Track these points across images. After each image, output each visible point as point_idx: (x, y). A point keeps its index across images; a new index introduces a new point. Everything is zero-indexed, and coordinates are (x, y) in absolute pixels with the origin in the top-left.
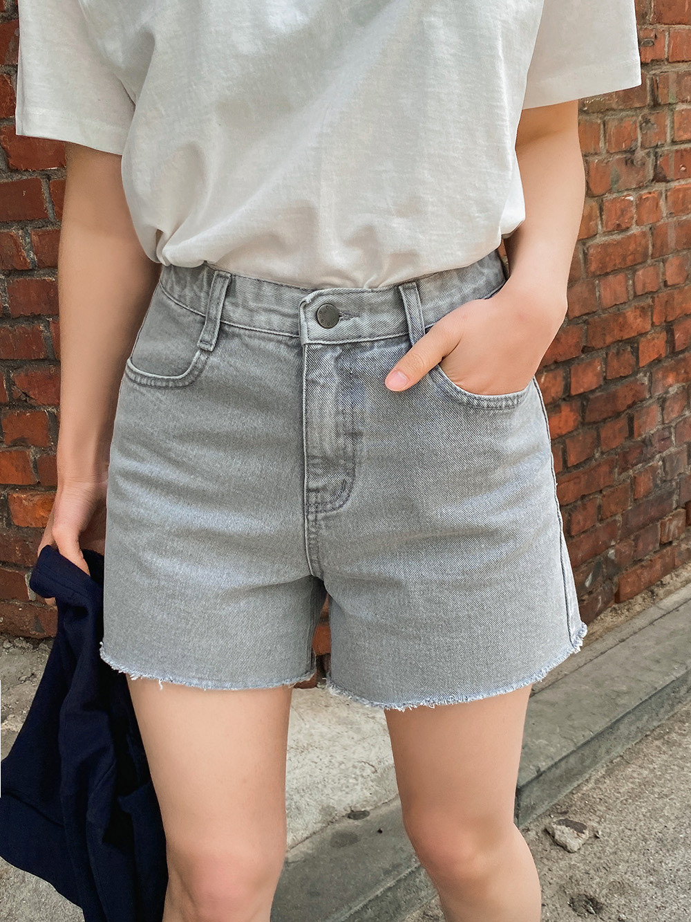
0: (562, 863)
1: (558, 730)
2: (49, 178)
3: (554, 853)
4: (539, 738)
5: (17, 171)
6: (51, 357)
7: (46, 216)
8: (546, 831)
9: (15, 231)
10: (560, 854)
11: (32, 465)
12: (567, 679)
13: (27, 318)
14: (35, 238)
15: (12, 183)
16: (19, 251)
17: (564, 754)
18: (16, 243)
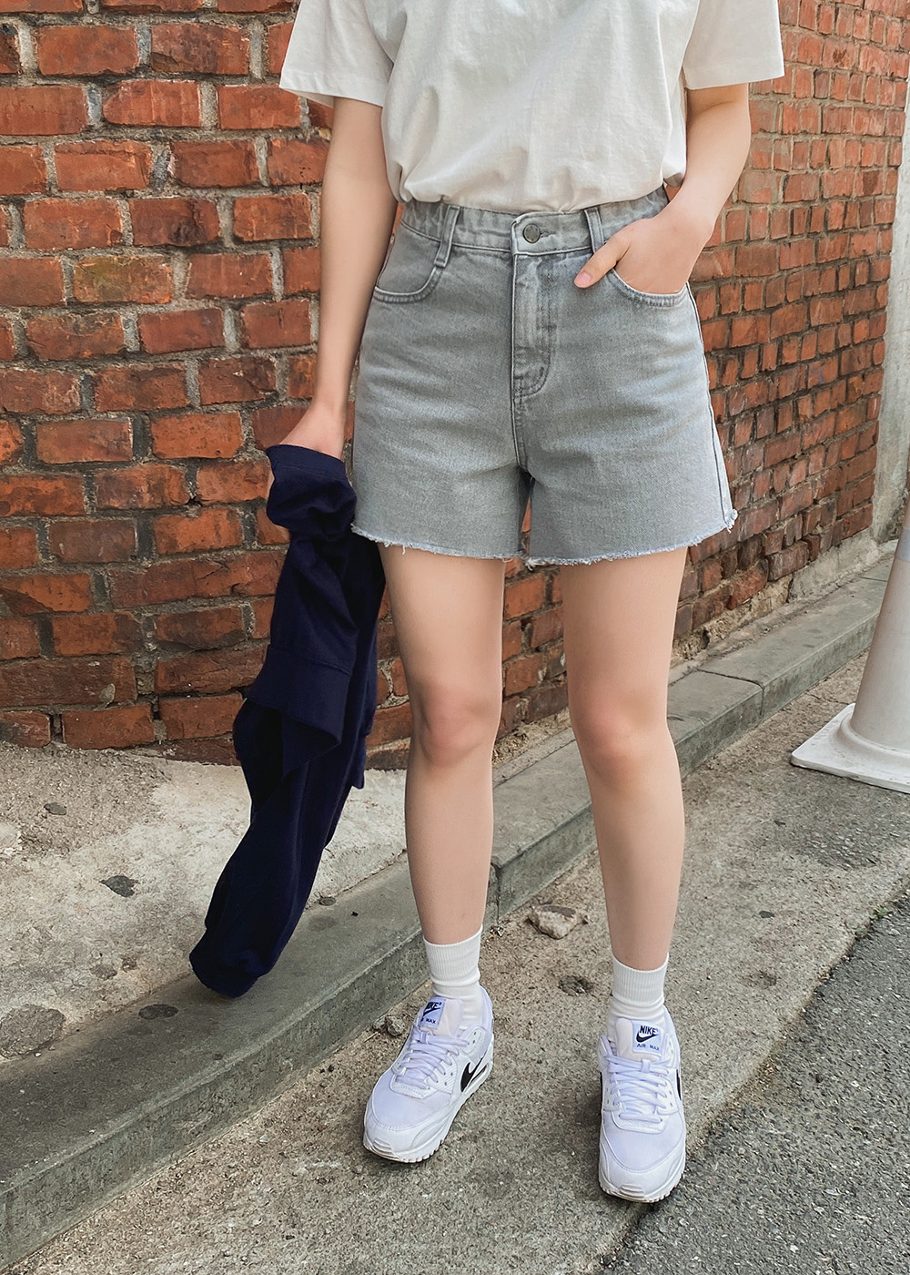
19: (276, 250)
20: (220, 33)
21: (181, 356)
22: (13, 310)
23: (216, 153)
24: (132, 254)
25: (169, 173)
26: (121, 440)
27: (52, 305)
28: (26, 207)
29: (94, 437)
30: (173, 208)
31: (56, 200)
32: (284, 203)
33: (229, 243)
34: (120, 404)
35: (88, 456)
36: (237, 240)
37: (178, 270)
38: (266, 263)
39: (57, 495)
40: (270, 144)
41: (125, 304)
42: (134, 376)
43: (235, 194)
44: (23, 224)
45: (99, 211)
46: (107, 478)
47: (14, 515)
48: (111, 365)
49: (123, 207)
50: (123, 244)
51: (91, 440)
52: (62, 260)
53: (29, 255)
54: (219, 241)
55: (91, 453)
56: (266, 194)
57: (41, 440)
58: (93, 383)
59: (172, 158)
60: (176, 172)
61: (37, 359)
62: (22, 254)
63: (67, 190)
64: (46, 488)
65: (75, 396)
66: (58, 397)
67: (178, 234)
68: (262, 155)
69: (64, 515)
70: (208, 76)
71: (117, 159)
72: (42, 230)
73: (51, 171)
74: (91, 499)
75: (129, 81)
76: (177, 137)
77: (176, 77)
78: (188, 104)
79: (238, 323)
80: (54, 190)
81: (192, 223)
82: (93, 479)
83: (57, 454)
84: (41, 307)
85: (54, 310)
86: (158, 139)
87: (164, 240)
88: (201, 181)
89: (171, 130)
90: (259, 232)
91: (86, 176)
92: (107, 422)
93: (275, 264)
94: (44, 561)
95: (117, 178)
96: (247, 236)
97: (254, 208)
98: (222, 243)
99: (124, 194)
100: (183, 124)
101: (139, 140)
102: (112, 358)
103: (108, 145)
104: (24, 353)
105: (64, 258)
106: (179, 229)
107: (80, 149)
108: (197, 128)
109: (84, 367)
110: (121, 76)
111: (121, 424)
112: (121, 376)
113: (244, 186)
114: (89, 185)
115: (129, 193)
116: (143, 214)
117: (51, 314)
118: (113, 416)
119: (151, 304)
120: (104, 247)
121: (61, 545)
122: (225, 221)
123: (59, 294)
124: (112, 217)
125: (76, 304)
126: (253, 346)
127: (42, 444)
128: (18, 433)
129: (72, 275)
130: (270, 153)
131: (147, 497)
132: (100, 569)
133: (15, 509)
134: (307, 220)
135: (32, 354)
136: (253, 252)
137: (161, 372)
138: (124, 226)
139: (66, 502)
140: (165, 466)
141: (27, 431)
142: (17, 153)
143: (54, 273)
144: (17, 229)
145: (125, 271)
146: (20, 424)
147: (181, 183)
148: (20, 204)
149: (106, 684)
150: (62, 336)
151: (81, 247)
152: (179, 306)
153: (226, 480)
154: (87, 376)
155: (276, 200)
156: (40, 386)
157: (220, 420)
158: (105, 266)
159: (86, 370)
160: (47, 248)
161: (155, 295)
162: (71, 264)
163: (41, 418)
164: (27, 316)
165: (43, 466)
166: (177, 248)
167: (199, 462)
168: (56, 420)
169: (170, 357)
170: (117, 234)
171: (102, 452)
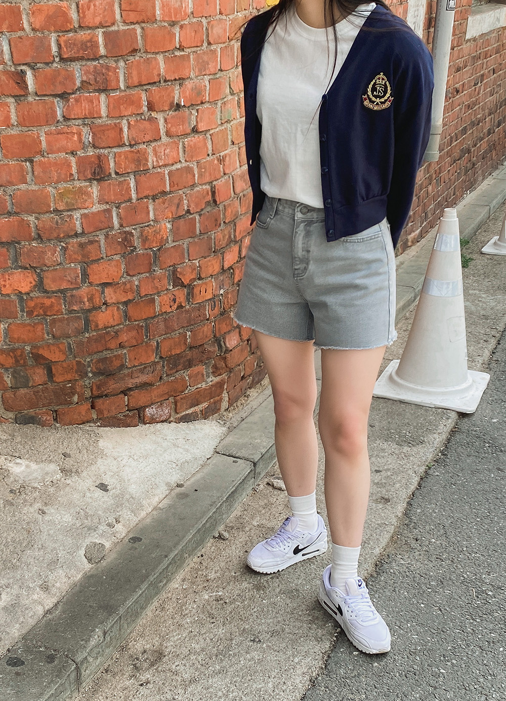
0: (282, 496)
1: (264, 435)
3: (275, 493)
4: (256, 439)
8: (268, 484)
10: (279, 492)
12: (257, 410)
17: (271, 445)
19: (132, 177)
20: (108, 68)
21: (98, 233)
22: (31, 216)
23: (108, 130)
24: (77, 184)
25: (90, 141)
26: (76, 276)
27: (47, 212)
28: (34, 164)
29: (66, 277)
30: (93, 159)
31: (46, 159)
32: (136, 153)
33: (113, 175)
34: (76, 259)
35: (64, 286)
36: (117, 173)
37: (95, 190)
38: (129, 184)
39: (52, 306)
40: (129, 123)
41: (75, 209)
42: (81, 245)
43: (115, 150)
44: (33, 172)
45: (64, 163)
46: (72, 296)
47: (35, 317)
48: (71, 240)
49: (73, 160)
50: (74, 180)
51: (65, 278)
52: (50, 189)
53: (36, 188)
54: (110, 174)
55: (65, 284)
56: (127, 149)
57: (45, 279)
58: (65, 249)
59: (91, 134)
60: (93, 141)
61: (42, 239)
62: (34, 187)
63: (50, 154)
64: (48, 302)
65: (58, 257)
66: (51, 258)
67: (95, 172)
68: (125, 129)
69: (55, 315)
70: (104, 90)
71: (70, 136)
73: (44, 144)
74: (65, 306)
75: (73, 96)
76: (93, 122)
77: (91, 92)
78: (96, 106)
80: (45, 154)
81: (100, 167)
82: (66, 296)
83: (52, 286)
84: (42, 214)
85: (48, 214)
86: (85, 124)
87: (90, 176)
88: (102, 145)
89: (90, 118)
90: (125, 169)
91: (58, 146)
92: (70, 268)
93: (132, 184)
94: (47, 337)
95: (70, 146)
96: (120, 171)
97: (123, 157)
98: (111, 175)
99: (73, 153)
100: (95, 116)
101: (77, 125)
102: (71, 237)
103: (66, 130)
104: (36, 237)
105: (51, 188)
106: (95, 170)
107: (55, 133)
108: (100, 117)
109: (60, 242)
110: (70, 94)
111: (76, 269)
112: (76, 245)
113: (119, 146)
114: (59, 151)
115: (75, 153)
116: (81, 162)
117: (45, 217)
118: (73, 265)
119: (86, 208)
120: (66, 181)
121: (54, 329)
122: (112, 165)
123: (50, 207)
124: (69, 166)
125: (56, 211)
126: (124, 225)
127: (46, 281)
128: (35, 276)
129: (54, 197)
130: (129, 128)
131: (87, 304)
132: (69, 340)
133: (35, 313)
134: (147, 160)
135: (39, 237)
136: (123, 179)
137: (91, 242)
138: (74, 170)
139: (56, 308)
140: (93, 288)
141: (39, 275)
142: (29, 136)
143: (47, 196)
144: (30, 174)
145: (75, 193)
146: (36, 272)
147: (94, 147)
148: (31, 162)
149: (74, 394)
150: (52, 227)
151: (57, 182)
152: (97, 208)
153: (116, 292)
154: (62, 247)
155: (133, 151)
156: (44, 253)
157: (114, 263)
158: (67, 191)
159: (62, 244)
160: (43, 183)
161: (87, 204)
162: (54, 191)
163: (44, 268)
164: (37, 218)
165: (46, 292)
166: (94, 179)
167: (106, 285)
168: (51, 269)
169: (94, 234)
170: (72, 175)
171: (70, 283)
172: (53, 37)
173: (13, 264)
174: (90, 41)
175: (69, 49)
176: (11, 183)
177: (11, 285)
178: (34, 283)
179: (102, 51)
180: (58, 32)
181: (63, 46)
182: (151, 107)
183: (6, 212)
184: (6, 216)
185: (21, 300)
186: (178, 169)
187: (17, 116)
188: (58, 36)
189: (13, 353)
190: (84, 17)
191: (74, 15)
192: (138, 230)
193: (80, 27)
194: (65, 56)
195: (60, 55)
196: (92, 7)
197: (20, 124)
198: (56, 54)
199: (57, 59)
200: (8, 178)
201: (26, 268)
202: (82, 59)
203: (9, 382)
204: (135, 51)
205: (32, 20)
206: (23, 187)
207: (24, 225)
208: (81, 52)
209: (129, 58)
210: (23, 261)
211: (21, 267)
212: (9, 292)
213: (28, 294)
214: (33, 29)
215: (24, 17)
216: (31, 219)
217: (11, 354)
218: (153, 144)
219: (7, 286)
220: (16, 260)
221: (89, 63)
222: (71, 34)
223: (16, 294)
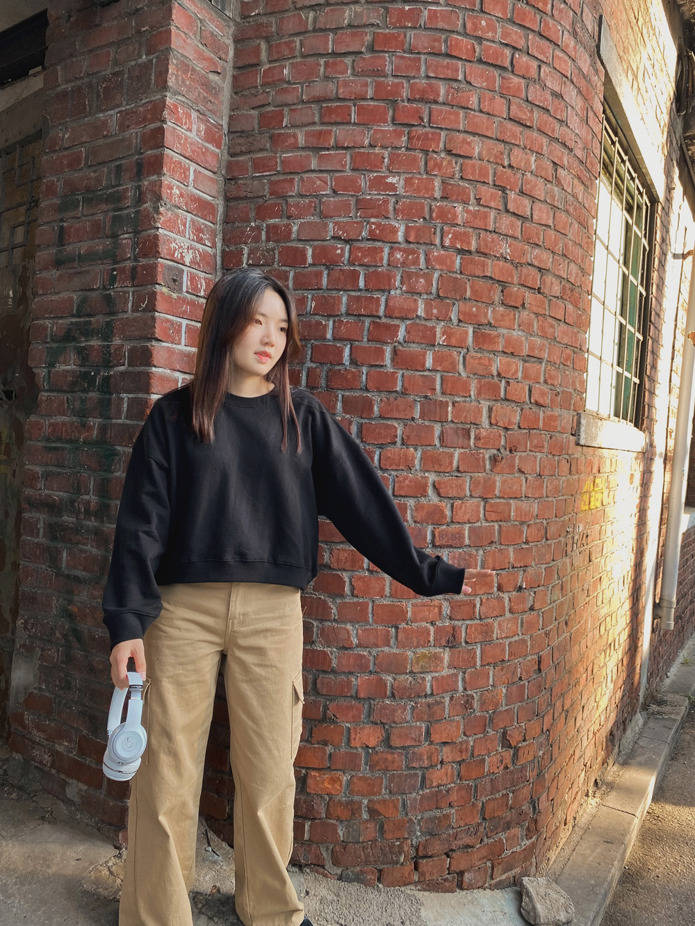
2: (373, 602)
5: (357, 597)
6: (354, 695)
7: (368, 620)
9: (349, 627)
11: (327, 756)
13: (344, 673)
14: (360, 632)
15: (353, 603)
16: (349, 637)
18: (348, 632)
19: (479, 646)
21: (444, 695)
22: (390, 675)
23: (464, 605)
24: (433, 650)
25: (447, 614)
26: (420, 734)
27: (403, 673)
28: (399, 630)
30: (449, 629)
31: (409, 626)
32: (485, 626)
33: (463, 644)
34: (421, 718)
35: (408, 743)
36: (467, 643)
37: (446, 656)
38: (475, 653)
39: (393, 762)
40: (481, 601)
41: (428, 672)
42: (429, 706)
43: (468, 622)
44: (396, 637)
45: (424, 632)
46: (413, 753)
47: (377, 771)
48: (420, 700)
49: (432, 629)
50: (430, 646)
51: (410, 735)
53: (397, 651)
54: (461, 643)
55: (409, 741)
56: (478, 622)
57: (392, 735)
58: (413, 708)
59: (450, 608)
60: (450, 614)
61: (395, 698)
62: (395, 650)
63: (414, 622)
64: (390, 757)
65: (407, 715)
66: (401, 716)
67: (449, 641)
68: (478, 605)
69: (395, 771)
71: (432, 609)
72: (404, 640)
73: (409, 614)
74: (406, 763)
79: (464, 679)
80: (409, 622)
81: (454, 636)
82: (408, 753)
83: (397, 742)
84: (399, 674)
85: (403, 675)
87: (444, 644)
88: (458, 618)
90: (474, 639)
91: (421, 616)
92: (416, 727)
93: (478, 652)
94: (385, 792)
95: (431, 617)
96: (470, 641)
99: (432, 623)
102: (421, 697)
103: (429, 603)
104: (391, 695)
105: (410, 653)
106: (449, 638)
107: (420, 605)
109: (411, 701)
111: (421, 727)
112: (424, 705)
113: (471, 619)
114: (422, 620)
115: (434, 623)
116: (439, 631)
117: (402, 677)
118: (418, 724)
119: (437, 672)
120: (424, 647)
121: (392, 785)
122: (463, 635)
123: (406, 668)
124: (429, 634)
125: (412, 672)
126: (468, 689)
127: (393, 737)
128: (383, 732)
129: (412, 660)
130: (481, 604)
131: (426, 762)
132: (404, 796)
133: (378, 768)
134: (493, 633)
135: (393, 695)
136: (471, 648)
137: (438, 703)
138: (432, 639)
139: (396, 764)
140: (433, 746)
141: (386, 731)
142: (399, 606)
143: (406, 658)
144: (394, 639)
145: (430, 658)
146: (384, 727)
147: (451, 618)
148: (397, 628)
149: (400, 854)
150: (406, 687)
151: (416, 648)
152: (445, 672)
153: (452, 752)
154: (413, 706)
155: (482, 624)
156: (394, 711)
157: (454, 724)
158: (424, 655)
159: (412, 703)
160: (404, 647)
161: (438, 668)
162: (412, 654)
163: (393, 725)
164: (395, 679)
165: (390, 747)
166: (447, 646)
167: (445, 743)
168: (398, 726)
169: (440, 696)
170: (429, 641)
171: (413, 741)
172: (430, 528)
173: (365, 718)
174: (459, 533)
175: (441, 539)
176: (377, 646)
177: (360, 739)
178: (381, 738)
179: (467, 541)
180: (434, 524)
181: (437, 534)
182: (500, 588)
183: (368, 671)
184: (367, 674)
185: (367, 754)
186: (516, 641)
187: (391, 589)
188: (434, 528)
189: (351, 806)
190: (456, 515)
191: (448, 512)
192: (479, 694)
193: (452, 522)
194: (437, 544)
195: (433, 542)
196: (464, 507)
197: (391, 596)
198: (430, 541)
199: (430, 546)
200: (375, 640)
201: (376, 724)
202: (451, 546)
203: (341, 835)
204: (492, 542)
205: (415, 514)
206: (386, 649)
207: (382, 683)
208: (451, 541)
209: (486, 548)
210: (374, 718)
211: (372, 722)
212: (358, 745)
213: (374, 748)
214: (415, 522)
215: (409, 512)
216: (389, 679)
217: (349, 806)
218: (498, 619)
219: (357, 739)
220: (369, 715)
221: (455, 550)
222: (444, 527)
223: (362, 748)
